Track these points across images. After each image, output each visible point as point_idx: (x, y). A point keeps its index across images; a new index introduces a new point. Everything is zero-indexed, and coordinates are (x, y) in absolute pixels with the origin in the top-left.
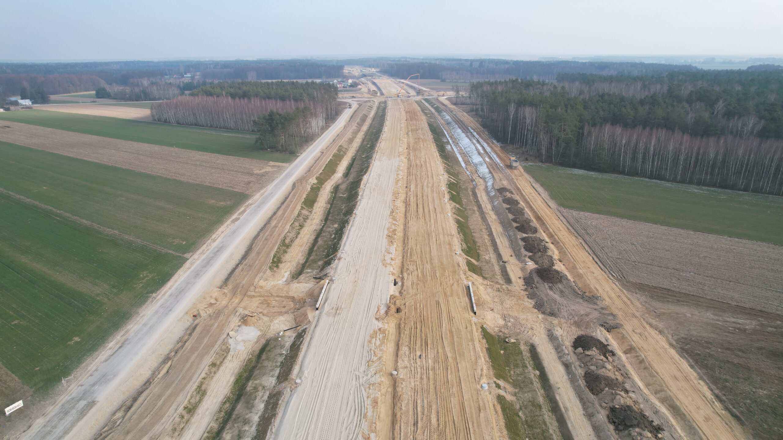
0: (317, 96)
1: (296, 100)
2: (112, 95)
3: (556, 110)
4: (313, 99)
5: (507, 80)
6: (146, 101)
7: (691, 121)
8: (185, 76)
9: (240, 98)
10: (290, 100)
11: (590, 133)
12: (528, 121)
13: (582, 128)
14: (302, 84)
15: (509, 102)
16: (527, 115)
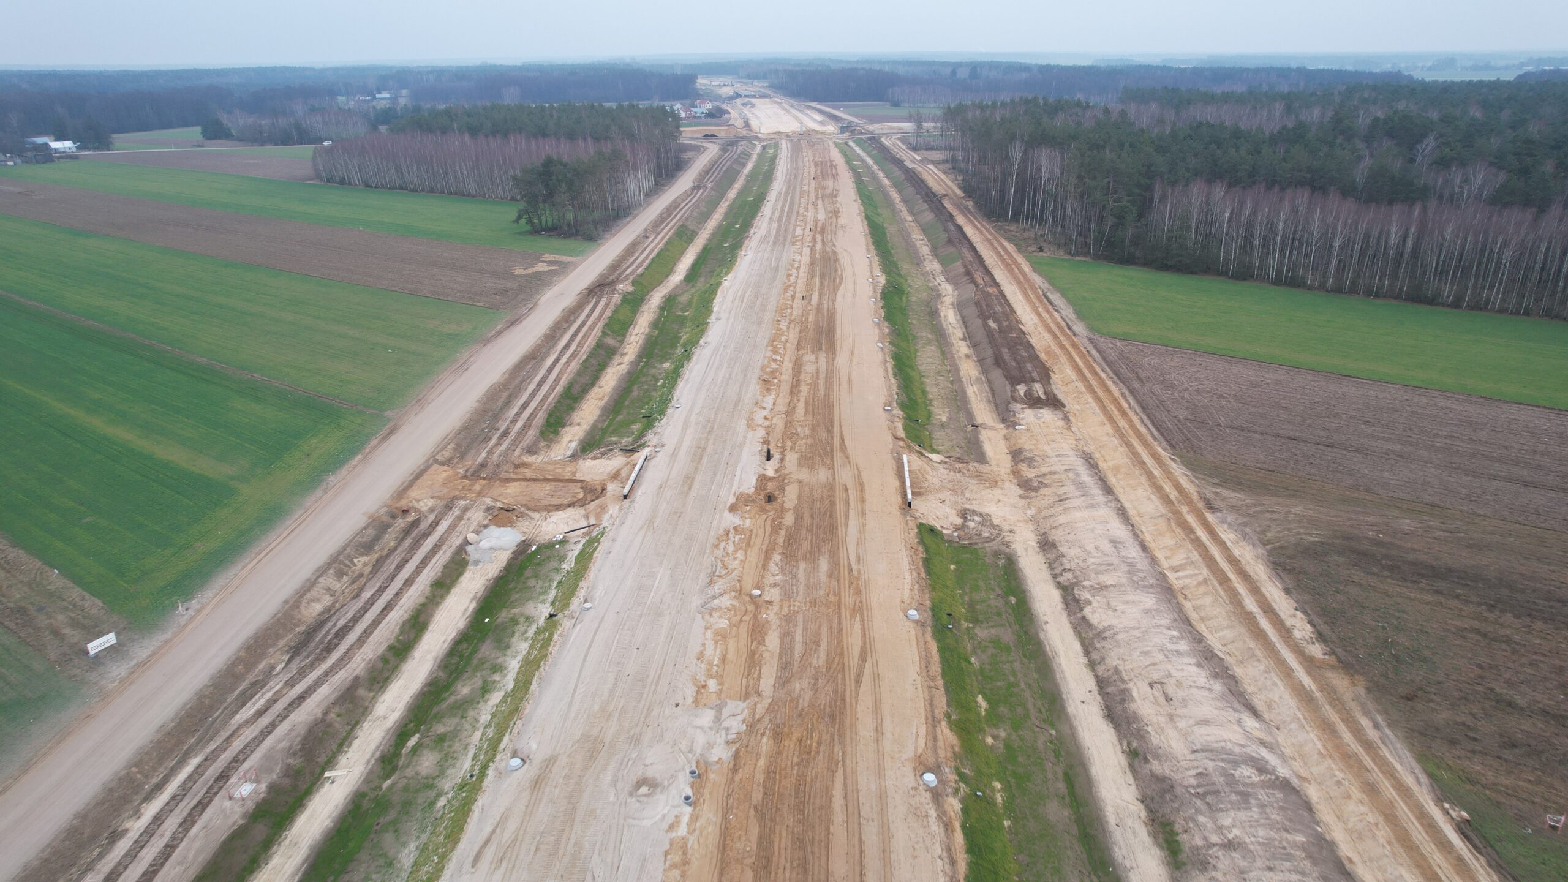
0: (639, 130)
1: (597, 139)
2: (234, 132)
3: (1099, 153)
4: (631, 136)
5: (1017, 100)
6: (302, 144)
7: (1363, 173)
8: (378, 96)
9: (487, 136)
10: (585, 139)
11: (1164, 197)
12: (1045, 174)
13: (1150, 189)
14: (610, 110)
15: (1013, 138)
16: (1045, 164)
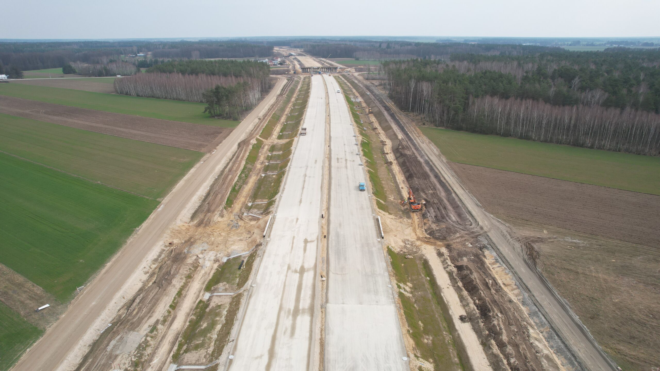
0: (254, 72)
1: (236, 76)
2: (77, 71)
3: (447, 84)
4: (250, 75)
5: (409, 59)
6: (107, 76)
7: (553, 93)
8: (139, 55)
9: (189, 75)
10: (231, 77)
11: (473, 103)
12: (425, 93)
13: (467, 99)
14: (240, 63)
15: (411, 78)
16: (425, 88)
